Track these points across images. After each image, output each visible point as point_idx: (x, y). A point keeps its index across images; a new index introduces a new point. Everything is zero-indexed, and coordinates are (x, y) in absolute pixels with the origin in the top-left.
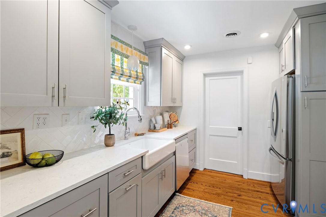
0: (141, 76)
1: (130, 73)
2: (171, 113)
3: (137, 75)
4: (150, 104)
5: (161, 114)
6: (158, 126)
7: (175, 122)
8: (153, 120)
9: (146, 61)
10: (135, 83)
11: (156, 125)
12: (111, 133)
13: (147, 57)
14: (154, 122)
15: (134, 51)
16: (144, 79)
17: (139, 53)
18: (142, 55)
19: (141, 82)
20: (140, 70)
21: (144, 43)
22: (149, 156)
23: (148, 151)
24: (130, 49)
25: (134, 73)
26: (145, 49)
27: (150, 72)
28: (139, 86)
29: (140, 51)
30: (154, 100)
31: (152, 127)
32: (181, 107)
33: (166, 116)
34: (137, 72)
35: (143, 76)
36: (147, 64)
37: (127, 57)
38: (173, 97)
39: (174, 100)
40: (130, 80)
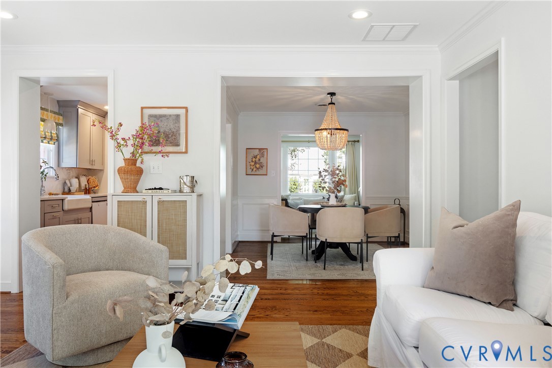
0: (55, 137)
1: (45, 134)
2: (90, 177)
3: (51, 136)
4: (64, 164)
5: (78, 178)
6: (73, 189)
7: (94, 187)
8: (67, 182)
9: (61, 122)
10: (49, 143)
11: (71, 188)
13: (61, 117)
14: (69, 185)
16: (58, 140)
17: (53, 115)
18: (57, 116)
19: (54, 143)
20: (54, 132)
21: (58, 101)
22: (68, 200)
23: (67, 197)
24: (45, 112)
25: (48, 135)
26: (59, 107)
27: (64, 132)
28: (52, 147)
29: (55, 113)
30: (69, 160)
31: (66, 190)
32: (102, 171)
33: (84, 181)
34: (51, 133)
35: (58, 136)
36: (62, 125)
38: (91, 160)
39: (92, 162)
40: (44, 141)
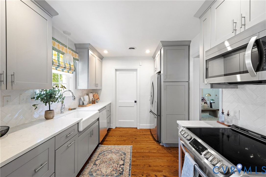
0: (73, 68)
1: (65, 65)
2: (94, 93)
3: (70, 67)
4: (79, 88)
5: (88, 95)
7: (97, 99)
8: (82, 98)
9: (77, 58)
10: (68, 72)
11: (84, 102)
12: (51, 110)
13: (77, 55)
14: (83, 100)
15: (68, 50)
16: (75, 70)
17: (71, 52)
18: (74, 53)
19: (73, 72)
20: (72, 64)
21: (75, 44)
22: (83, 122)
23: (82, 119)
24: (65, 48)
25: (68, 66)
26: (76, 49)
27: (80, 65)
28: (71, 75)
29: (72, 50)
30: (83, 85)
31: (81, 103)
32: (101, 90)
33: (91, 95)
34: (70, 65)
35: (75, 68)
36: (78, 60)
37: (63, 54)
38: (96, 83)
39: (96, 85)
40: (64, 70)
